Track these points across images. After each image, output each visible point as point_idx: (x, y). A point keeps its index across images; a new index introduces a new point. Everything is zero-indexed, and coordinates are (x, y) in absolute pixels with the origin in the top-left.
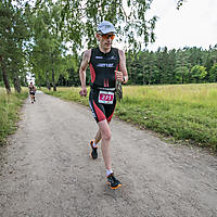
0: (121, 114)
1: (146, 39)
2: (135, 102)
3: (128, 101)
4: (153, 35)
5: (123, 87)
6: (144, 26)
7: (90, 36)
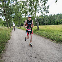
0: (39, 34)
1: (46, 12)
2: (43, 30)
3: (41, 30)
4: (48, 11)
5: (40, 26)
6: (45, 8)
7: (30, 12)
